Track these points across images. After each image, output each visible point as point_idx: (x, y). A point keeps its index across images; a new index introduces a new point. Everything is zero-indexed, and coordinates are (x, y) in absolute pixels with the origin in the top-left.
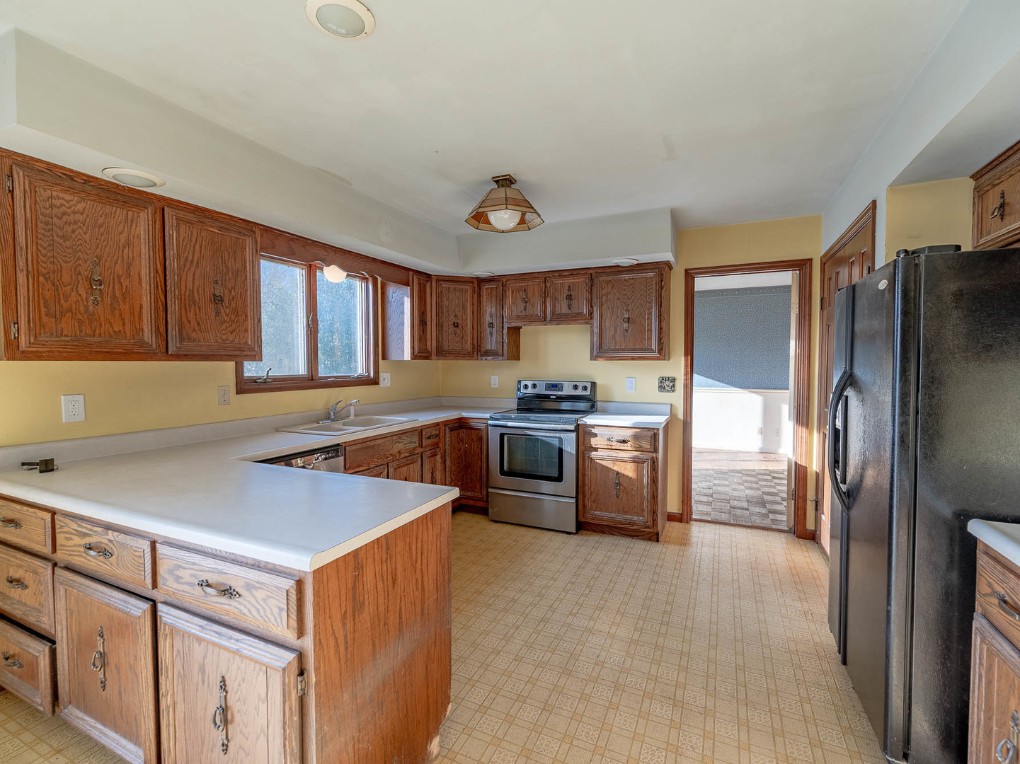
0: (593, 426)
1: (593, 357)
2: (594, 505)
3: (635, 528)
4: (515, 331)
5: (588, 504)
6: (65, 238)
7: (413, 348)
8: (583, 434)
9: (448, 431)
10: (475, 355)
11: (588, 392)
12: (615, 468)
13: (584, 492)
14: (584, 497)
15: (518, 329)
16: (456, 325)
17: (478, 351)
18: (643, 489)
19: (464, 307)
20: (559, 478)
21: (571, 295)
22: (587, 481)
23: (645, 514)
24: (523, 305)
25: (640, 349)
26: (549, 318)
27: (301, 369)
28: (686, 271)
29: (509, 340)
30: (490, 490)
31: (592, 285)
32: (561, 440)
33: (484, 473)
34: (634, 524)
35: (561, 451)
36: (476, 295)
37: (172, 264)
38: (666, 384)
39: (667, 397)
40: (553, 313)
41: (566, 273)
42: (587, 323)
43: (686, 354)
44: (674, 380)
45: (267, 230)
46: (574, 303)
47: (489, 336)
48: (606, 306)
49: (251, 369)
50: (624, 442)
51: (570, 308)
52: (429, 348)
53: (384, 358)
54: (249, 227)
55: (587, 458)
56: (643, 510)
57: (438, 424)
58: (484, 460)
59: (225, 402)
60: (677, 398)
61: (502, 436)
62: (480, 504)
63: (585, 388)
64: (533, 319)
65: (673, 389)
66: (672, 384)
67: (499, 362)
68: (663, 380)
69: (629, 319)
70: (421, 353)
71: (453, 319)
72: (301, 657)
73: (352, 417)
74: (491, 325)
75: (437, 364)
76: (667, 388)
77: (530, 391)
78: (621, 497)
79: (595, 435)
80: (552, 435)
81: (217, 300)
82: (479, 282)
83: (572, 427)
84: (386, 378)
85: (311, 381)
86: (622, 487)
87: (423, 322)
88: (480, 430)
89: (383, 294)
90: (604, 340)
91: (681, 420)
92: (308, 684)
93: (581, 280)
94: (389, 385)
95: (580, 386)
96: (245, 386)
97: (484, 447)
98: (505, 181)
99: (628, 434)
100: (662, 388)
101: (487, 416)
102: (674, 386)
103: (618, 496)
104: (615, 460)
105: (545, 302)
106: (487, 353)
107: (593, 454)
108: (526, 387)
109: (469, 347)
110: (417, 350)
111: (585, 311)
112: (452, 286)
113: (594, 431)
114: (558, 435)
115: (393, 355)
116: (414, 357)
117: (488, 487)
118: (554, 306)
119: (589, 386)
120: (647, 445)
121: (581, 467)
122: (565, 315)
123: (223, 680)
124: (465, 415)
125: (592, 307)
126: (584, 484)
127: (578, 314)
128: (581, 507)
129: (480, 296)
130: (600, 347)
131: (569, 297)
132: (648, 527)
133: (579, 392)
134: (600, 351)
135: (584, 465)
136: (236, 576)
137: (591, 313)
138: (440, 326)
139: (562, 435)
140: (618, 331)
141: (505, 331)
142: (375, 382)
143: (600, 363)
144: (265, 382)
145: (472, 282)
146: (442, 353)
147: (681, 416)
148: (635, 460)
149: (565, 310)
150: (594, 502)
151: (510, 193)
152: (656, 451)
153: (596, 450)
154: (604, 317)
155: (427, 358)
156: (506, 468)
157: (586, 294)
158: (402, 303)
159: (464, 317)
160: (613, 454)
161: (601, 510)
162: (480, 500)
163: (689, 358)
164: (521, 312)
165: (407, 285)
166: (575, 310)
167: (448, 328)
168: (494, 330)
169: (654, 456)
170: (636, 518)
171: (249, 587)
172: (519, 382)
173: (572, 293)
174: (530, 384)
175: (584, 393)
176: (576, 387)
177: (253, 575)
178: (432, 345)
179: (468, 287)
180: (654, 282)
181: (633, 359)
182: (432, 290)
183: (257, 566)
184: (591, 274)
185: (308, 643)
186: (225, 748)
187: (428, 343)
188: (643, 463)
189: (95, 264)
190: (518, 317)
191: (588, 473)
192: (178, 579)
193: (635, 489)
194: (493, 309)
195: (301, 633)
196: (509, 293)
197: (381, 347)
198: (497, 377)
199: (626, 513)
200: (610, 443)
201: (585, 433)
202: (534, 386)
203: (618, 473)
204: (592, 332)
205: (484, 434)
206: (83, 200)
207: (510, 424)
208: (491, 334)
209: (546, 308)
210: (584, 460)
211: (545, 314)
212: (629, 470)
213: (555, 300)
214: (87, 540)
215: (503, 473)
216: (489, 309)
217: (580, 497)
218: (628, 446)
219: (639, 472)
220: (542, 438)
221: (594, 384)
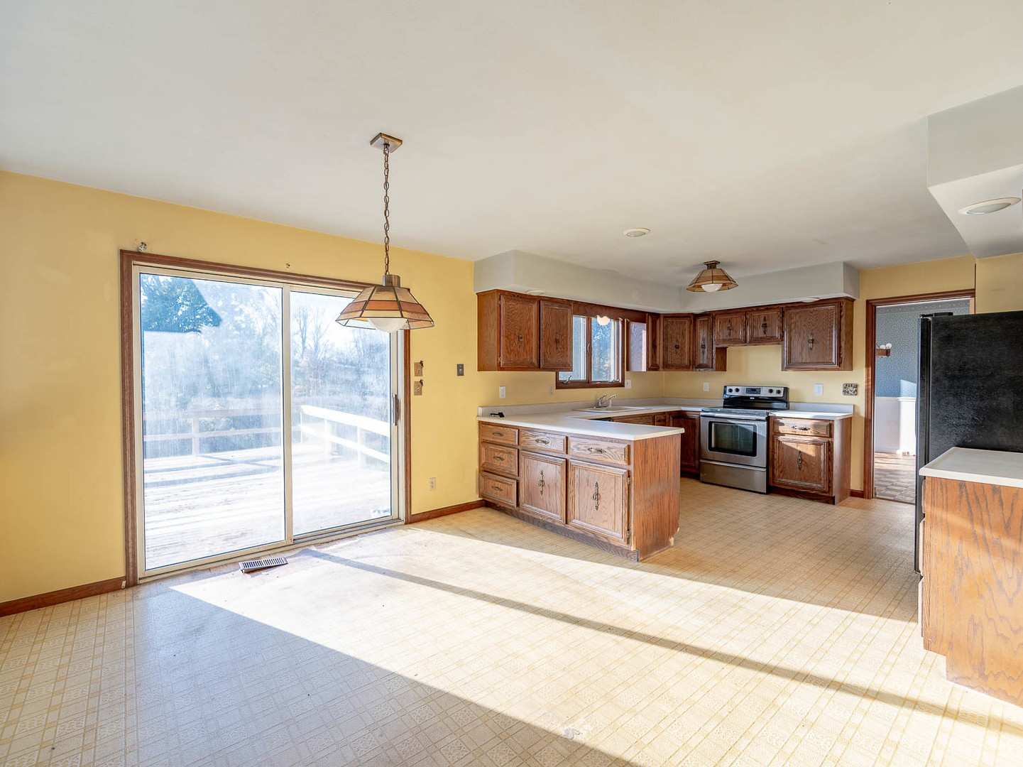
0: (781, 418)
1: (784, 369)
2: (782, 475)
3: (814, 492)
4: (722, 352)
5: (777, 473)
6: (512, 321)
7: (648, 363)
8: (771, 423)
9: (671, 418)
10: (691, 367)
11: (781, 395)
12: (799, 448)
13: (773, 465)
14: (773, 468)
15: (724, 349)
16: (677, 347)
17: (694, 365)
18: (820, 464)
19: (683, 334)
20: (754, 454)
21: (766, 324)
22: (776, 457)
23: (822, 482)
24: (728, 331)
25: (823, 363)
26: (748, 340)
27: (583, 377)
28: (867, 301)
29: (717, 357)
30: (701, 461)
31: (783, 316)
32: (755, 427)
33: (697, 449)
34: (813, 489)
35: (755, 434)
36: (692, 326)
37: (543, 327)
38: (850, 389)
39: (851, 399)
40: (752, 337)
41: (763, 308)
42: (779, 344)
43: (867, 366)
44: (856, 386)
45: (576, 302)
46: (769, 329)
47: (702, 354)
48: (794, 331)
49: (564, 376)
50: (805, 429)
51: (765, 333)
52: (658, 363)
53: (628, 370)
54: (568, 303)
55: (775, 440)
56: (821, 480)
57: (664, 413)
58: (697, 440)
59: (551, 393)
60: (860, 400)
61: (710, 423)
62: (693, 471)
63: (779, 392)
64: (736, 342)
65: (856, 393)
66: (855, 389)
67: (710, 373)
68: (846, 386)
69: (813, 340)
70: (653, 367)
71: (675, 343)
72: (629, 471)
73: (610, 406)
74: (703, 347)
75: (663, 374)
76: (850, 392)
77: (734, 394)
78: (802, 469)
79: (783, 424)
80: (748, 423)
81: (557, 341)
82: (695, 317)
83: (764, 418)
84: (628, 383)
85: (588, 384)
86: (803, 462)
87: (654, 346)
88: (694, 419)
89: (628, 328)
90: (793, 357)
91: (862, 417)
92: (631, 481)
93: (774, 314)
94: (630, 387)
95: (775, 390)
96: (560, 385)
97: (697, 431)
98: (712, 265)
99: (809, 424)
100: (845, 392)
101: (700, 409)
102: (856, 391)
103: (800, 469)
104: (798, 443)
105: (745, 330)
106: (700, 366)
107: (781, 438)
108: (731, 391)
109: (686, 362)
110: (650, 364)
111: (777, 335)
112: (674, 320)
113: (781, 421)
114: (753, 423)
115: (634, 367)
116: (649, 369)
117: (700, 458)
118: (753, 332)
119: (782, 390)
120: (823, 432)
121: (771, 446)
122: (761, 338)
123: (597, 483)
124: (683, 409)
125: (783, 332)
126: (773, 459)
127: (772, 337)
128: (771, 476)
129: (695, 326)
130: (790, 361)
131: (765, 326)
132: (824, 492)
133: (774, 395)
134: (790, 364)
135: (773, 446)
136: (603, 445)
137: (782, 337)
138: (665, 348)
139: (756, 423)
140: (804, 349)
141: (714, 350)
142: (622, 385)
143: (790, 373)
144: (567, 383)
145: (690, 317)
146: (667, 366)
147: (863, 414)
148: (815, 443)
149: (761, 334)
150: (781, 472)
151: (715, 273)
152: (831, 436)
153: (783, 434)
154: (793, 339)
155: (657, 370)
156: (713, 445)
157: (778, 323)
158: (640, 333)
159: (683, 341)
160: (797, 438)
161: (787, 478)
162: (694, 468)
163: (870, 369)
164: (727, 336)
165: (645, 322)
166: (769, 334)
167: (671, 348)
168: (706, 349)
169: (830, 440)
170: (815, 485)
171: (609, 448)
172: (725, 387)
173: (767, 322)
174: (734, 388)
175: (778, 395)
176: (771, 391)
177: (611, 445)
178: (660, 361)
179: (687, 321)
180: (834, 313)
181: (817, 370)
182: (660, 325)
183: (612, 440)
184: (782, 308)
185: (631, 468)
186: (597, 508)
187: (658, 360)
188: (821, 445)
189: (520, 330)
190: (724, 340)
191: (777, 451)
192: (578, 449)
193: (814, 464)
194: (705, 335)
195: (629, 464)
196: (718, 324)
197: (626, 363)
198: (708, 384)
199: (807, 481)
200: (794, 430)
201: (774, 422)
202: (737, 390)
203: (800, 452)
204: (783, 350)
205: (697, 422)
206: (517, 304)
207: (717, 415)
208: (703, 352)
209: (746, 333)
210: (773, 441)
211: (746, 338)
212: (810, 450)
213: (753, 327)
214: (537, 438)
215: (710, 448)
216: (702, 334)
217: (771, 469)
218: (808, 432)
219: (818, 451)
220: (742, 426)
221: (786, 390)
